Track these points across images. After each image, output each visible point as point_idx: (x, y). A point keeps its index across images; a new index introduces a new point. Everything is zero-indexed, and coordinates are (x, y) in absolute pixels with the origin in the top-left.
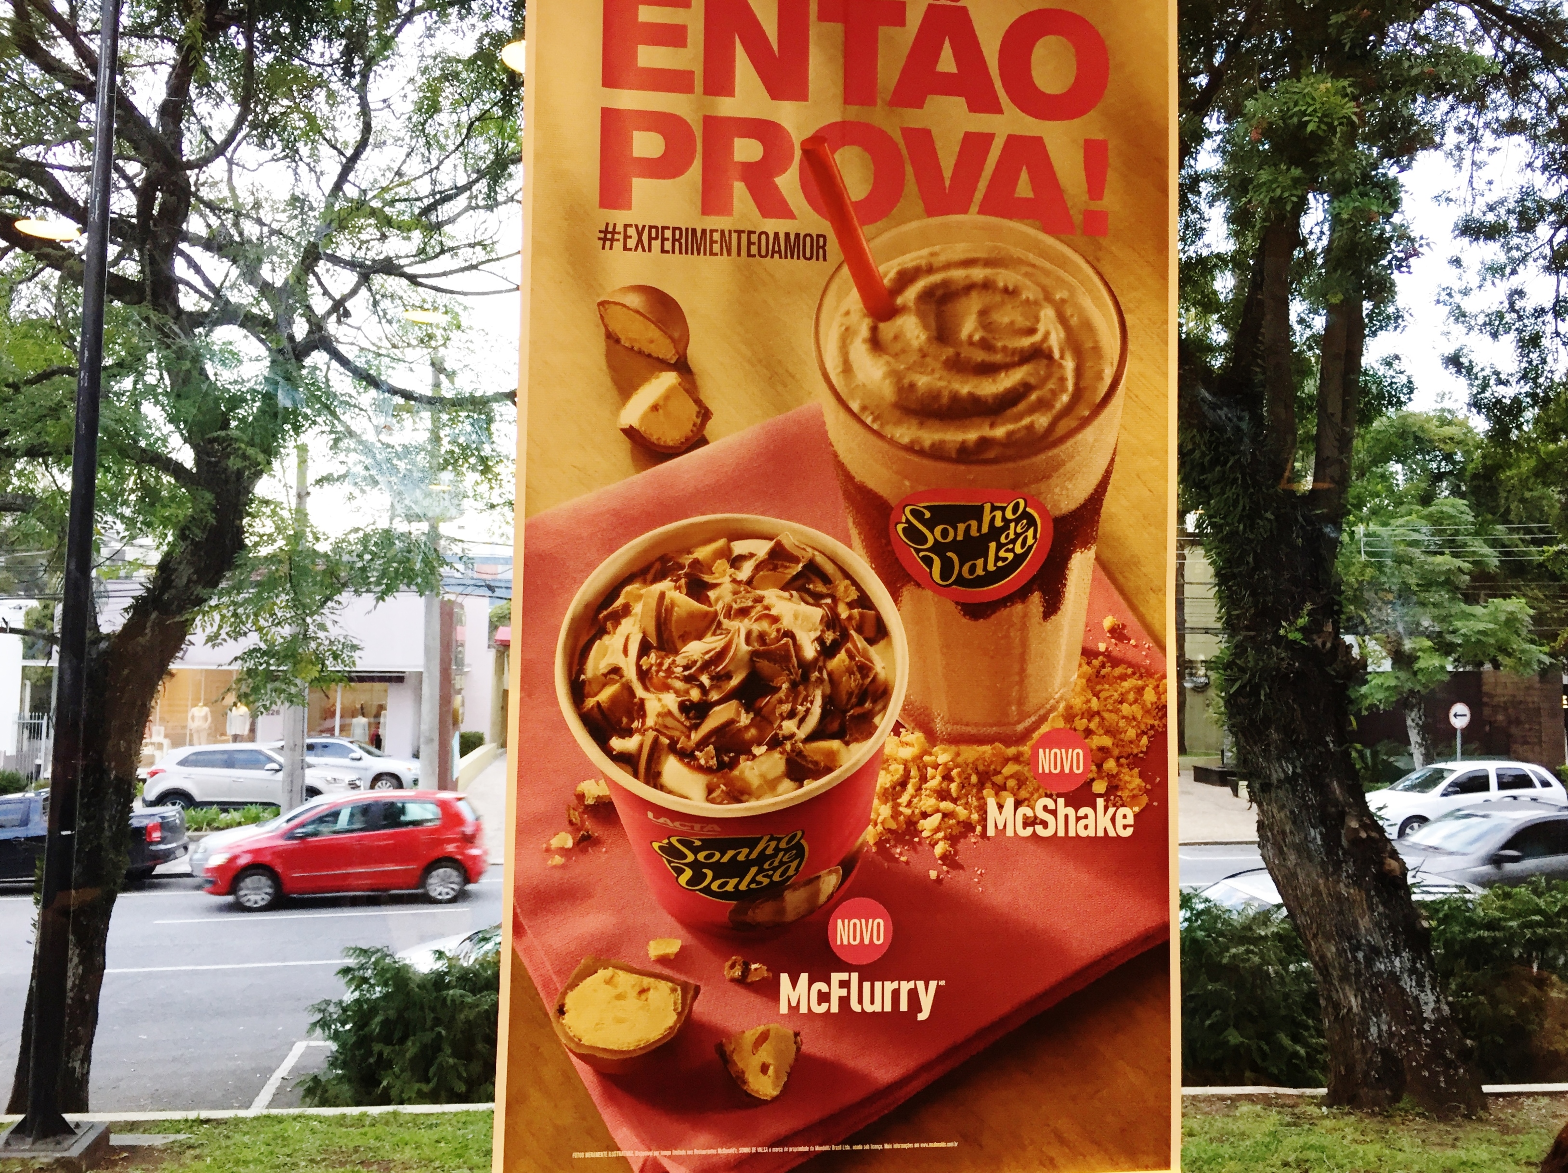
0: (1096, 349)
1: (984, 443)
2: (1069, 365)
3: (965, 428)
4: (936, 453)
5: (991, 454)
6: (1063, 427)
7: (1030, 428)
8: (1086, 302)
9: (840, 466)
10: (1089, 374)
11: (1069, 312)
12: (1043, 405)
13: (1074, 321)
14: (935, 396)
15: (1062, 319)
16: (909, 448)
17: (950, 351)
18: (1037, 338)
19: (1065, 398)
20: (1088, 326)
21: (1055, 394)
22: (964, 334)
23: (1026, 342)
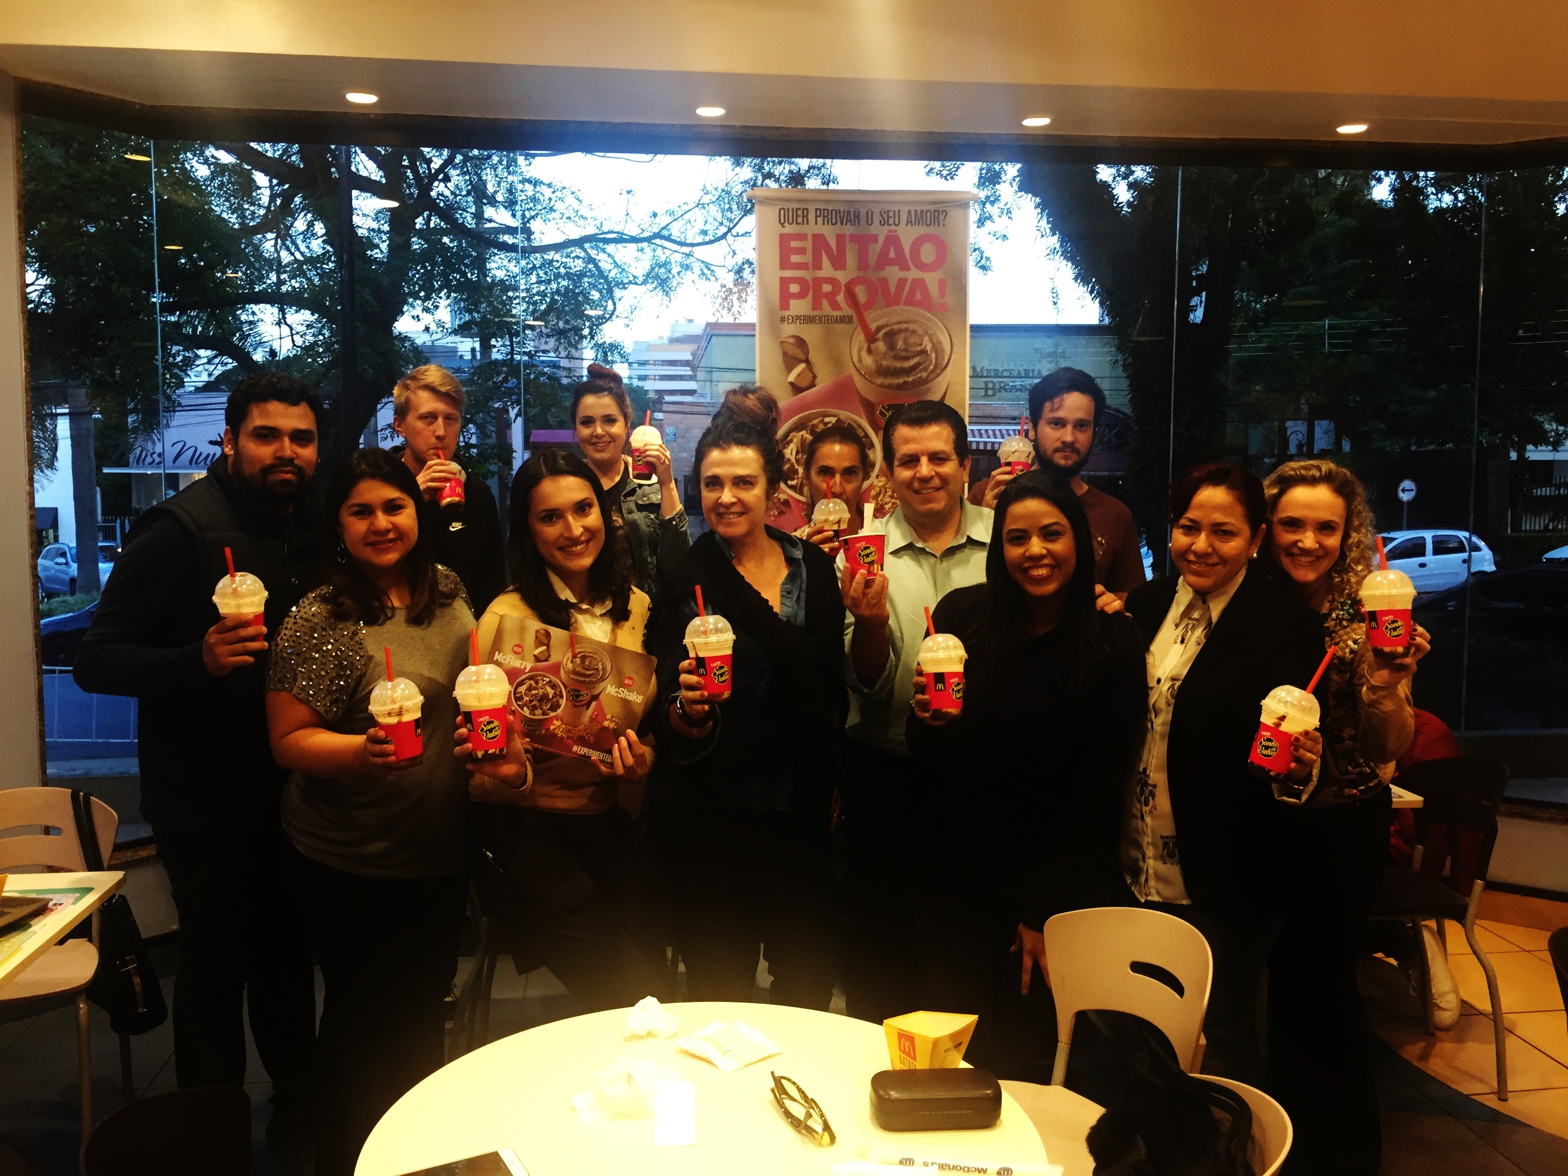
0: (943, 351)
1: (905, 383)
2: (933, 356)
3: (899, 378)
4: (889, 387)
5: (908, 386)
6: (932, 376)
7: (920, 377)
8: (940, 335)
9: (859, 392)
10: (940, 359)
11: (933, 338)
12: (925, 369)
13: (935, 341)
14: (889, 368)
15: (931, 340)
16: (881, 386)
17: (894, 353)
18: (923, 347)
19: (932, 367)
20: (940, 343)
21: (929, 366)
22: (898, 347)
23: (919, 348)
